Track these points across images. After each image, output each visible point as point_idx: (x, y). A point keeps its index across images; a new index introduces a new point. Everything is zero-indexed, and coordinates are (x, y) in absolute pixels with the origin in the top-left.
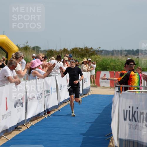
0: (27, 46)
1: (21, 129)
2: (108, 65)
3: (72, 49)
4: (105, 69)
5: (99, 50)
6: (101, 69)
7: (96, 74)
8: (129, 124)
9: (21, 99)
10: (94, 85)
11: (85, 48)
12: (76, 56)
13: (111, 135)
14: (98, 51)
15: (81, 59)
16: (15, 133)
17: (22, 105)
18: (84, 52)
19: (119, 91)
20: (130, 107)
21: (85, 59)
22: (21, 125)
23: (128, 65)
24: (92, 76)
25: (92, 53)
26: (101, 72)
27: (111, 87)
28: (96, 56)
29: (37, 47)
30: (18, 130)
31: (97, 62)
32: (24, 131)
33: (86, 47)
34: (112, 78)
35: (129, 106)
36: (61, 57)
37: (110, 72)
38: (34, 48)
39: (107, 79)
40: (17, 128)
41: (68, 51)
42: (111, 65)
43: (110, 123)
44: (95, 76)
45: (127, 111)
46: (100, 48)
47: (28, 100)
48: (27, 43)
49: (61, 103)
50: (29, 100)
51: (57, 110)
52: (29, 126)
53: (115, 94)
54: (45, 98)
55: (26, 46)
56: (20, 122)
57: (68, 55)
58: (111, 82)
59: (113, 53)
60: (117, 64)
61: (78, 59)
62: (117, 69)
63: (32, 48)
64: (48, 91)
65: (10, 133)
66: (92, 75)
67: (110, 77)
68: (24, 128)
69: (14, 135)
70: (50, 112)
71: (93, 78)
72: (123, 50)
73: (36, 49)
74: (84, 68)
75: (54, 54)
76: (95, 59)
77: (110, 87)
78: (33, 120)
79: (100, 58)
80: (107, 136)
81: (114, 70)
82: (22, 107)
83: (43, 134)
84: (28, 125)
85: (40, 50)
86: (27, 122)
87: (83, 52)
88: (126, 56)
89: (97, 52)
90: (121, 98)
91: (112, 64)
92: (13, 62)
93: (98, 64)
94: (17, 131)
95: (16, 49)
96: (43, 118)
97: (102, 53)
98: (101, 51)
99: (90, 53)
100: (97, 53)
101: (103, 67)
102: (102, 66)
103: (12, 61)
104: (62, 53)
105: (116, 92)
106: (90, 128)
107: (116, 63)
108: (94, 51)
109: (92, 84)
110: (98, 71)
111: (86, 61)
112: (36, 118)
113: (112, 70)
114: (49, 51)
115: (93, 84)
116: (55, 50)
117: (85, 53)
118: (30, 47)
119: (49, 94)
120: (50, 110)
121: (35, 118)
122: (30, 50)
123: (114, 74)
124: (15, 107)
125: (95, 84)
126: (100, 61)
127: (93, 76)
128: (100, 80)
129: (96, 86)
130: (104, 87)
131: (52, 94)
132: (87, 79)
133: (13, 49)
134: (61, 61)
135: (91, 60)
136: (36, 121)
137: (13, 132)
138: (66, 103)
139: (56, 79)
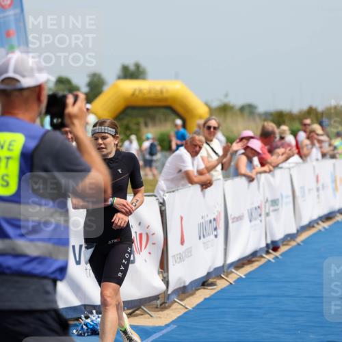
1: (215, 285)
9: (214, 219)
16: (203, 294)
17: (215, 233)
22: (214, 276)
30: (209, 288)
32: (222, 290)
38: (242, 109)
40: (206, 284)
41: (318, 114)
47: (230, 221)
49: (303, 229)
50: (233, 222)
51: (295, 244)
52: (232, 278)
54: (268, 218)
55: (225, 104)
56: (212, 270)
63: (238, 108)
64: (275, 202)
65: (192, 294)
68: (221, 284)
69: (201, 300)
70: (279, 247)
73: (248, 110)
82: (216, 236)
83: (263, 296)
84: (230, 276)
86: (229, 271)
96: (263, 261)
112: (249, 261)
116: (290, 111)
119: (276, 207)
120: (278, 244)
121: (246, 262)
124: (200, 238)
131: (284, 206)
136: (248, 269)
137: (197, 292)
138: (313, 227)
139: (291, 176)
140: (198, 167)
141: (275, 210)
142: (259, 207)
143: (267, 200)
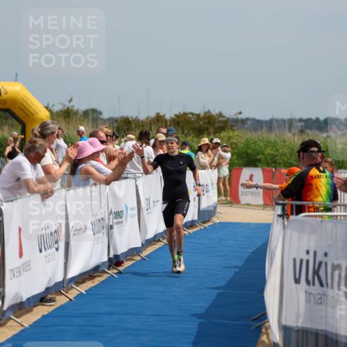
0: (70, 108)
1: (55, 301)
2: (258, 154)
3: (173, 117)
4: (251, 162)
5: (237, 118)
6: (242, 162)
7: (230, 175)
8: (306, 292)
9: (56, 231)
10: (226, 200)
11: (205, 113)
12: (183, 132)
13: (264, 316)
14: (236, 121)
15: (195, 139)
16: (41, 311)
17: (56, 246)
18: (204, 123)
19: (284, 214)
20: (308, 252)
21: (206, 140)
22: (53, 292)
23: (305, 154)
24: (222, 180)
25: (221, 125)
26: (242, 169)
27: (266, 205)
28: (231, 134)
29: (94, 111)
30: (48, 304)
31: (234, 146)
32: (62, 307)
33: (207, 110)
34: (268, 185)
35: (307, 249)
36: (149, 134)
37: (263, 170)
38: (86, 113)
39: (257, 188)
40: (44, 300)
41: (166, 121)
42: (266, 153)
43: (262, 290)
44: (229, 179)
45: (301, 261)
46: (240, 113)
47: (71, 234)
48: (71, 101)
49: (148, 243)
50: (74, 235)
51: (139, 258)
52: (73, 294)
53: (275, 221)
54: (111, 230)
55: (68, 108)
56: (51, 285)
57: (164, 130)
58: (265, 195)
59: (270, 125)
60: (280, 151)
61: (189, 139)
62: (280, 163)
63: (81, 112)
64: (118, 215)
65: (30, 311)
66: (221, 176)
67: (265, 182)
68: (61, 300)
69: (39, 317)
70: (122, 262)
71: (224, 185)
72: (295, 120)
73: (92, 115)
74: (202, 161)
75: (133, 126)
76: (229, 140)
77: (264, 205)
78: (83, 282)
79: (240, 137)
80: (255, 319)
81: (273, 165)
82: (57, 249)
83: (105, 314)
84: (70, 292)
85: (101, 117)
86: (69, 286)
87: (201, 123)
88: (302, 132)
89: (234, 124)
90: (288, 232)
91: (268, 151)
92: (37, 145)
93: (236, 151)
94: (44, 307)
95: (44, 115)
96: (105, 276)
97: (246, 126)
98: (244, 121)
99: (217, 125)
100: (232, 126)
101: (246, 158)
102: (244, 155)
103: (35, 142)
104: (151, 124)
105: (276, 217)
106: (215, 300)
107: (278, 150)
108: (227, 121)
109: (220, 198)
110: (235, 167)
111: (208, 144)
112: (90, 276)
113: (268, 165)
114: (121, 121)
115: (224, 198)
116: (136, 117)
117: (206, 125)
118: (78, 110)
119: (120, 220)
120: (122, 259)
121: (87, 277)
122: (79, 116)
123: (274, 175)
124: (41, 251)
125: (229, 199)
126: (241, 145)
127: (224, 179)
128: (241, 189)
129: (230, 203)
130: (248, 204)
131: (128, 219)
132: (210, 185)
133: (37, 114)
134: (148, 144)
135: (219, 141)
136: (89, 284)
137: (34, 309)
138: (159, 241)
139: (136, 186)
140: (37, 175)
141: (119, 223)
142: (102, 219)
143: (111, 212)
